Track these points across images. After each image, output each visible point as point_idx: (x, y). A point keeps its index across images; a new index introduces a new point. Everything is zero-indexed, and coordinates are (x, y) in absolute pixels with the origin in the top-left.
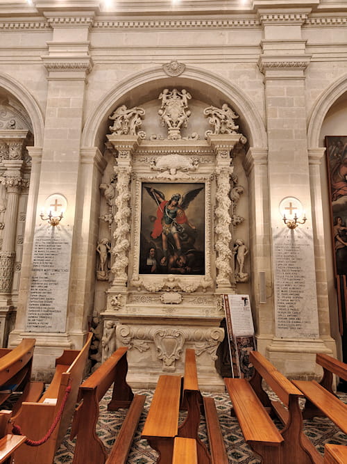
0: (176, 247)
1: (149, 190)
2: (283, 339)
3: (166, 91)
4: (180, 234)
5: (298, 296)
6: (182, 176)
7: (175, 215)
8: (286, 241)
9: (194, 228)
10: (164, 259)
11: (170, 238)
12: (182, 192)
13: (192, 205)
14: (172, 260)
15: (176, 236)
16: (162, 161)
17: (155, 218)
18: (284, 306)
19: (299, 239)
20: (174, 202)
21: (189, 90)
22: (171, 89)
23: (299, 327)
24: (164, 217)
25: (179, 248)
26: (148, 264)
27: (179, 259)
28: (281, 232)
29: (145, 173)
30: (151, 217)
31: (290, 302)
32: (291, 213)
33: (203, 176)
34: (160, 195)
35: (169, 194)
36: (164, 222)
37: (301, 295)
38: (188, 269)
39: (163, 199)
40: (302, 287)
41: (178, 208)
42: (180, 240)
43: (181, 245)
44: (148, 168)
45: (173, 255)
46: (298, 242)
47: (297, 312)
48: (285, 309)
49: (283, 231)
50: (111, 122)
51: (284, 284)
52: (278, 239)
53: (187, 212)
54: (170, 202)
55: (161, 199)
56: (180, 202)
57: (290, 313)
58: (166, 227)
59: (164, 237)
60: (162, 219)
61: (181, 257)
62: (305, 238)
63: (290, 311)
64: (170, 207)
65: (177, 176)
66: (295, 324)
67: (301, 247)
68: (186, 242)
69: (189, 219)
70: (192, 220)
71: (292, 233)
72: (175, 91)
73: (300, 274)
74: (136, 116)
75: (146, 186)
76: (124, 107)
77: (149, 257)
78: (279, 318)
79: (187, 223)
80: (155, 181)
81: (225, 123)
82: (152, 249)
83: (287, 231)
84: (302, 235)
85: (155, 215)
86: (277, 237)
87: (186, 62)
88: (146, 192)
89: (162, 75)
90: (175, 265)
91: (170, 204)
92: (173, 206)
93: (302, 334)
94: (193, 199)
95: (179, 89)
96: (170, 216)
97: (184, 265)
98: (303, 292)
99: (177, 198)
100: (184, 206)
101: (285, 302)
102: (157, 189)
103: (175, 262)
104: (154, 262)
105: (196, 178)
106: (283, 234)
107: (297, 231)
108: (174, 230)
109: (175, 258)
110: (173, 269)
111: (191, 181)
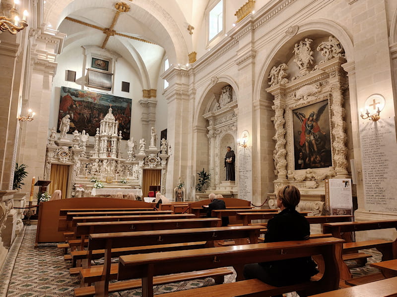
0: (314, 150)
1: (296, 114)
2: (370, 212)
3: (296, 45)
4: (316, 140)
5: (382, 177)
6: (312, 99)
7: (312, 127)
8: (370, 132)
9: (324, 134)
10: (308, 159)
11: (310, 143)
12: (315, 110)
13: (322, 117)
14: (312, 159)
15: (313, 142)
16: (299, 93)
17: (301, 132)
18: (371, 186)
19: (382, 129)
20: (311, 118)
21: (309, 37)
22: (298, 42)
23: (384, 202)
24: (306, 130)
25: (316, 150)
26: (299, 163)
27: (316, 158)
28: (366, 126)
29: (292, 103)
30: (299, 132)
31: (375, 182)
32: (375, 108)
33: (325, 95)
34: (302, 115)
35: (307, 113)
36: (306, 133)
37: (385, 176)
38: (323, 164)
39: (305, 117)
40: (386, 170)
41: (314, 122)
42: (317, 145)
43: (317, 147)
44: (292, 100)
45: (313, 155)
46: (381, 131)
47: (381, 191)
48: (372, 188)
49: (367, 125)
50: (270, 80)
51: (370, 168)
52: (364, 132)
53: (319, 123)
54: (309, 118)
55: (303, 118)
56: (315, 117)
57: (376, 191)
58: (307, 137)
59: (307, 144)
60: (305, 132)
61: (318, 156)
62: (387, 127)
63: (376, 189)
64: (309, 122)
65: (308, 100)
66: (381, 200)
67: (384, 135)
68: (319, 145)
69: (321, 128)
70: (323, 128)
71: (376, 124)
72: (301, 43)
73: (383, 158)
74: (281, 70)
75: (295, 112)
76: (274, 67)
77: (299, 159)
78: (367, 196)
79: (319, 131)
80: (298, 107)
81: (332, 51)
82: (301, 153)
83: (371, 124)
84: (384, 125)
85: (301, 130)
86: (363, 130)
87: (297, 23)
88: (295, 115)
89: (288, 38)
90: (314, 162)
91: (308, 120)
92: (311, 121)
93: (387, 208)
94: (323, 113)
95: (303, 40)
96: (309, 129)
97: (320, 162)
98: (387, 173)
99: (312, 115)
100: (317, 119)
101: (372, 182)
102: (301, 112)
103: (314, 160)
104: (302, 161)
105: (321, 97)
106: (368, 127)
107: (381, 122)
108: (312, 138)
109: (314, 157)
110: (313, 165)
111: (318, 101)
